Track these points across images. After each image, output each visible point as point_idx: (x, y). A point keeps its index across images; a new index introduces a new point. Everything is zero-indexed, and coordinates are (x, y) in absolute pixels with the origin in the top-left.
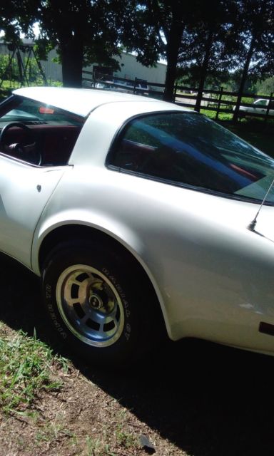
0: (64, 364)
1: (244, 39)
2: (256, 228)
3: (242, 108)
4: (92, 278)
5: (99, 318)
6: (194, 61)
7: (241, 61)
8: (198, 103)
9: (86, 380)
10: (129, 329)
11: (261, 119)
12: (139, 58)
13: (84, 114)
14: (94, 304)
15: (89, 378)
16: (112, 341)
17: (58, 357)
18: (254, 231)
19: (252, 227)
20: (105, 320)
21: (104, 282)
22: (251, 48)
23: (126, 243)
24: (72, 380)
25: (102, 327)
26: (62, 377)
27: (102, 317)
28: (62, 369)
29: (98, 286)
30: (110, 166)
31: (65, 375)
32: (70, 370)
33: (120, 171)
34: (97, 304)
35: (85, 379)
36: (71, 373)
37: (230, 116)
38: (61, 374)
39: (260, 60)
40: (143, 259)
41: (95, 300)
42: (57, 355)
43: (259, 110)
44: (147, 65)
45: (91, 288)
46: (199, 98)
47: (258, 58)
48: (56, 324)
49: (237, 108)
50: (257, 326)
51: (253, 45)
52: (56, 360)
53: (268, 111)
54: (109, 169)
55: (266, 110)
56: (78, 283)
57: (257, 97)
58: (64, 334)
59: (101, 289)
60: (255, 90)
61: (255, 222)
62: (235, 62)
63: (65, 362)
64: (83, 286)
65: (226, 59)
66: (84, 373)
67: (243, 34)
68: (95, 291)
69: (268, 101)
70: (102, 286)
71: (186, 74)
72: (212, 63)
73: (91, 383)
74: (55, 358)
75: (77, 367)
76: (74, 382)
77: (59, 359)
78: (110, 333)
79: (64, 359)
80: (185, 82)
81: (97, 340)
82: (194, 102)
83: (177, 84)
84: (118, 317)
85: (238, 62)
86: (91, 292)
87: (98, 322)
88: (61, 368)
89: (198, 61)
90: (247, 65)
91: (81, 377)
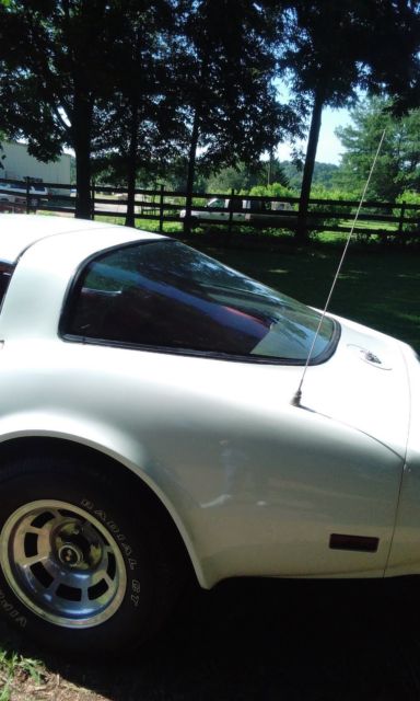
0: (32, 670)
1: (185, 117)
2: (302, 402)
3: (194, 213)
4: (59, 517)
5: (80, 580)
6: (116, 150)
7: (183, 146)
8: (131, 209)
9: (75, 688)
10: (136, 587)
11: (221, 226)
12: (32, 149)
13: (10, 259)
14: (68, 559)
15: (80, 683)
16: (109, 612)
17: (19, 660)
18: (300, 406)
19: (297, 401)
20: (90, 580)
21: (84, 520)
22: (195, 129)
23: (118, 455)
24: (51, 693)
25: (85, 593)
26: (33, 693)
27: (84, 577)
28: (30, 679)
29: (70, 528)
30: (67, 336)
31: (38, 688)
32: (43, 677)
33: (85, 342)
34: (74, 558)
35: (71, 685)
36: (46, 682)
37: (178, 226)
38: (30, 688)
39: (209, 145)
40: (148, 474)
41: (69, 552)
42: (16, 657)
43: (217, 215)
44: (45, 160)
45: (57, 533)
46: (131, 203)
47: (206, 142)
48: (6, 605)
49: (188, 213)
50: (328, 541)
51: (196, 124)
52: (16, 667)
53: (231, 216)
54: (65, 340)
55: (227, 214)
56: (35, 530)
57: (209, 196)
58: (22, 619)
59: (77, 533)
60: (204, 186)
61: (299, 393)
62: (175, 149)
63: (32, 665)
64: (44, 534)
65: (163, 144)
66: (67, 676)
67: (180, 110)
68: (66, 537)
69: (227, 201)
70: (77, 527)
71: (106, 168)
72: (143, 152)
73: (83, 690)
74: (15, 664)
75: (52, 669)
76: (56, 696)
77: (22, 664)
78: (104, 599)
79: (29, 661)
80: (105, 180)
81: (83, 617)
82: (123, 209)
83: (94, 183)
84: (112, 572)
85: (179, 148)
86: (59, 540)
87: (79, 587)
88: (26, 678)
89: (122, 150)
90: (192, 153)
91: (65, 683)
